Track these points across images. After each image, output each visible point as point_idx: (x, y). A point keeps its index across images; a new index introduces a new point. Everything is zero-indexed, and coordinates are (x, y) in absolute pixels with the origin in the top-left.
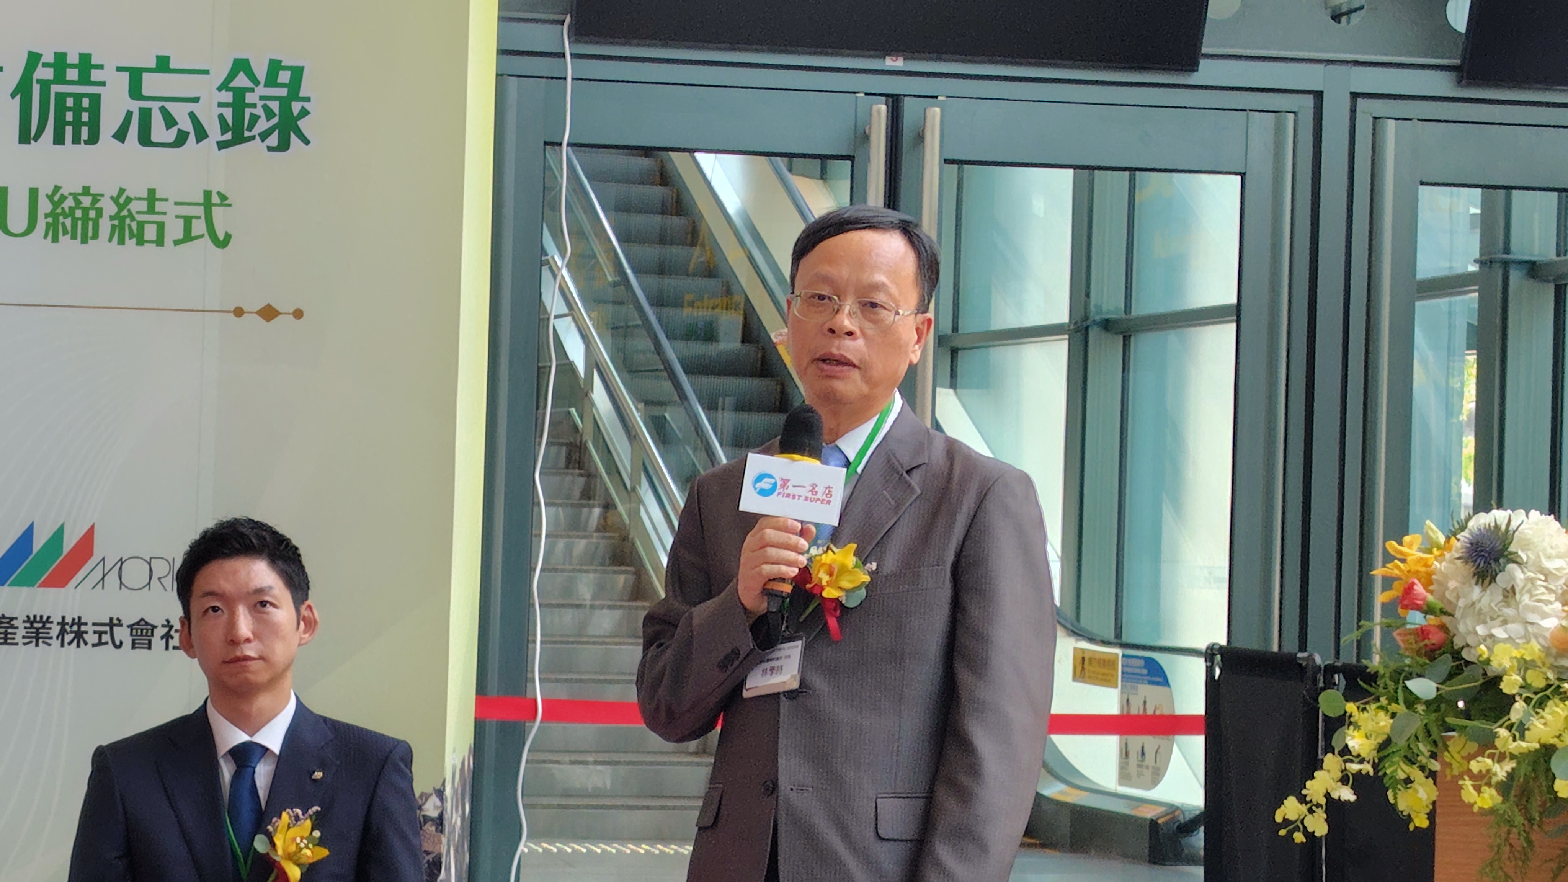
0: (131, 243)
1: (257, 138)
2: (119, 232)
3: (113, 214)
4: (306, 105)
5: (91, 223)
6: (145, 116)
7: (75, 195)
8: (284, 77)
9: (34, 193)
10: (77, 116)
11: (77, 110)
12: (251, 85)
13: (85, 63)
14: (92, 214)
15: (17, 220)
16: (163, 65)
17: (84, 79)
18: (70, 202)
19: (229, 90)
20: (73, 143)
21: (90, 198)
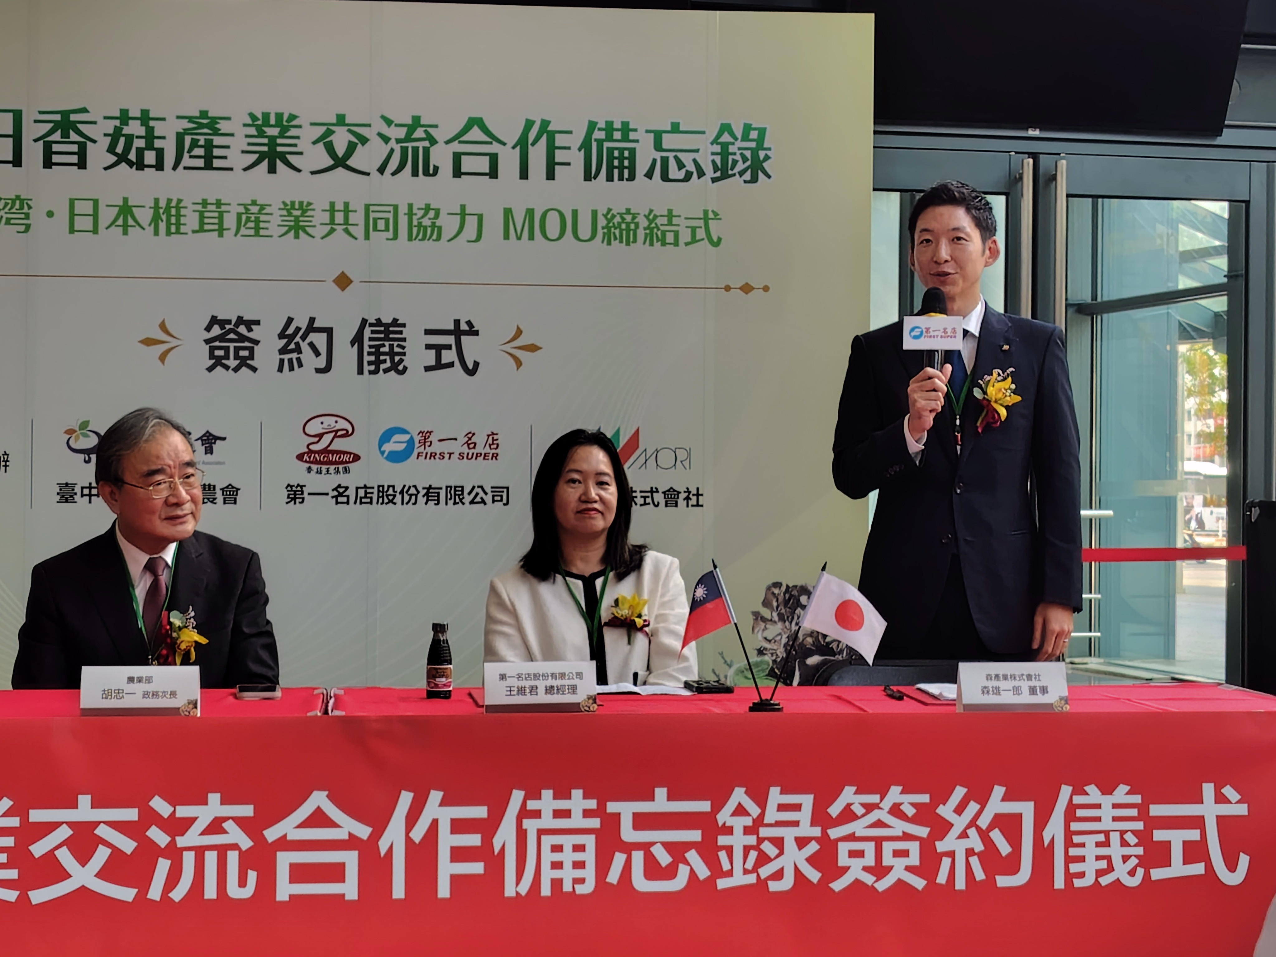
0: (657, 245)
1: (737, 175)
2: (650, 239)
3: (646, 226)
4: (769, 153)
5: (631, 232)
6: (665, 161)
7: (621, 215)
8: (754, 135)
9: (594, 213)
10: (621, 163)
11: (621, 158)
12: (732, 140)
13: (626, 129)
14: (632, 226)
15: (585, 231)
16: (675, 128)
17: (625, 139)
18: (618, 219)
19: (718, 144)
20: (619, 180)
21: (631, 217)
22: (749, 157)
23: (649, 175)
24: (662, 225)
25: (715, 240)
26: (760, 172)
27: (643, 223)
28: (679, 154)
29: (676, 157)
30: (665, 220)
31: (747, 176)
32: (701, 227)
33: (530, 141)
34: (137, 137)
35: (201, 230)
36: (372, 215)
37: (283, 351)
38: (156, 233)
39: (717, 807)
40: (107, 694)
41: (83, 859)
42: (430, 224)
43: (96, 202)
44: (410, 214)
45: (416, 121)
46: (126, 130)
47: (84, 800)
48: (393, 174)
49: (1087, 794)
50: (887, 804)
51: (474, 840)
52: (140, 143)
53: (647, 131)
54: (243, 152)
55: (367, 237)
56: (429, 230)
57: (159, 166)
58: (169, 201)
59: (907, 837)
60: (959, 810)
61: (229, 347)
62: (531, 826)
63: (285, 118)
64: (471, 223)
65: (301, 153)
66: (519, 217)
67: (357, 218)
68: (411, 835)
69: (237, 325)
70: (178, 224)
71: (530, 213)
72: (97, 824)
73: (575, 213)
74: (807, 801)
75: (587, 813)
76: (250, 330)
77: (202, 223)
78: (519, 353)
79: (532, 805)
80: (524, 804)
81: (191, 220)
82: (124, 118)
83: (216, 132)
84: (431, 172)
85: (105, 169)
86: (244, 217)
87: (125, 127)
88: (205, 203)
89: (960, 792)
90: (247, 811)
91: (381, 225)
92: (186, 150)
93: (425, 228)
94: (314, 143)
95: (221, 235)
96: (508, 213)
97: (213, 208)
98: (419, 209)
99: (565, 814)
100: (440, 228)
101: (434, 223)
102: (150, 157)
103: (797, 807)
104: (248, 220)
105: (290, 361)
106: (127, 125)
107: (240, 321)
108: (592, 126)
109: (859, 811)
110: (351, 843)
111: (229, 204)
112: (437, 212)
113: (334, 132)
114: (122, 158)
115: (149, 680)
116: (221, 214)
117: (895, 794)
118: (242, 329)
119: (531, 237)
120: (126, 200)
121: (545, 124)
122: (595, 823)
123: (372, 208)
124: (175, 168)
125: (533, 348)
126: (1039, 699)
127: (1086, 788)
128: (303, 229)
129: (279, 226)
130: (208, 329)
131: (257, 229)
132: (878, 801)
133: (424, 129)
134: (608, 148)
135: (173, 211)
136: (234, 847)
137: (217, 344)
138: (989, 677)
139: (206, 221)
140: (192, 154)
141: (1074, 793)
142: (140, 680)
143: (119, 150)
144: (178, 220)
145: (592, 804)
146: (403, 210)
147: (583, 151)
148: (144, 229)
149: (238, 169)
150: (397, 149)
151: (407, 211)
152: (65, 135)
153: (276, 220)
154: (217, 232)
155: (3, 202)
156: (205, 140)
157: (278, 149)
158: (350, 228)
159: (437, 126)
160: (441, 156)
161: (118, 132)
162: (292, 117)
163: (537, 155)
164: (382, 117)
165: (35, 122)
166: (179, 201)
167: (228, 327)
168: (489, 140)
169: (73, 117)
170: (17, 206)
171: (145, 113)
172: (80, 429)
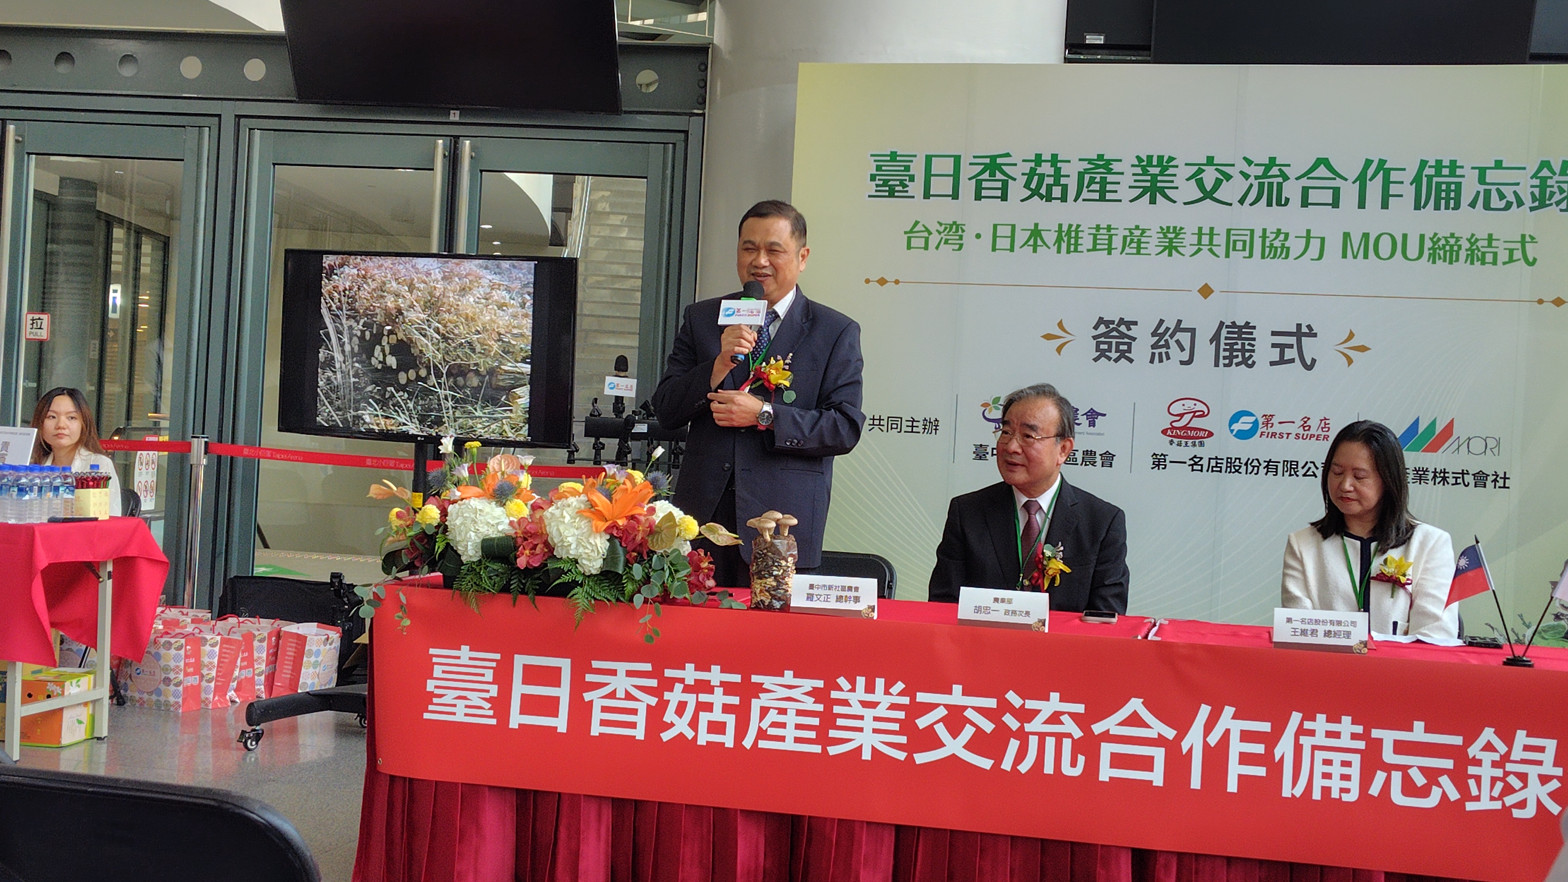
0: (1478, 263)
1: (1554, 205)
2: (1471, 258)
3: (1468, 248)
5: (1455, 253)
6: (1488, 193)
7: (1446, 238)
9: (1422, 237)
10: (1448, 195)
11: (1448, 191)
12: (1550, 175)
13: (1454, 166)
14: (1455, 248)
15: (1413, 252)
16: (1497, 166)
17: (1452, 174)
18: (1443, 242)
19: (1537, 178)
20: (1445, 209)
21: (1454, 239)
22: (1566, 189)
23: (1473, 205)
24: (1482, 247)
25: (1531, 260)
27: (1465, 245)
28: (1501, 187)
29: (1497, 189)
30: (1484, 243)
32: (1518, 249)
33: (1368, 178)
34: (1048, 176)
35: (1094, 249)
36: (1232, 238)
37: (1156, 346)
38: (1059, 252)
39: (1469, 742)
40: (978, 609)
41: (955, 734)
42: (1280, 245)
43: (1013, 227)
44: (1264, 237)
45: (1272, 160)
46: (1039, 171)
48: (1251, 205)
51: (1259, 748)
52: (1049, 181)
53: (1472, 168)
54: (1130, 187)
55: (1227, 255)
56: (1279, 250)
57: (1064, 198)
58: (1070, 226)
61: (1111, 342)
62: (1306, 742)
63: (1165, 160)
64: (1315, 244)
65: (1177, 188)
66: (1356, 239)
67: (1220, 240)
69: (1119, 325)
70: (1076, 244)
71: (1366, 236)
72: (965, 707)
73: (1405, 236)
75: (1354, 736)
76: (1129, 329)
77: (1095, 243)
78: (1350, 353)
79: (1308, 725)
80: (1301, 724)
81: (1086, 241)
82: (1038, 160)
83: (1110, 172)
84: (1283, 203)
85: (1022, 201)
86: (1129, 239)
87: (1038, 168)
88: (1098, 228)
90: (1080, 708)
91: (1239, 246)
92: (1085, 185)
93: (1276, 248)
94: (1188, 180)
95: (1109, 253)
97: (1105, 231)
98: (1271, 233)
99: (1336, 735)
100: (1288, 248)
101: (1283, 245)
102: (1057, 192)
104: (1132, 241)
105: (1160, 354)
106: (1040, 166)
107: (1122, 321)
108: (1423, 164)
111: (1117, 229)
112: (1287, 235)
113: (1204, 171)
114: (1035, 193)
115: (1009, 602)
116: (1111, 236)
118: (1123, 328)
119: (1366, 257)
120: (1036, 225)
121: (1382, 162)
122: (1361, 745)
123: (1232, 232)
124: (1075, 200)
125: (1362, 349)
128: (1176, 248)
129: (1156, 246)
130: (1096, 327)
131: (1139, 248)
133: (1279, 168)
134: (1436, 182)
135: (1073, 234)
136: (1069, 735)
137: (1102, 339)
139: (1098, 242)
140: (1090, 189)
142: (1003, 601)
143: (1033, 186)
144: (1076, 241)
145: (1359, 729)
146: (1258, 233)
147: (1414, 184)
148: (1049, 248)
149: (1126, 201)
150: (1256, 184)
151: (1261, 235)
152: (993, 174)
153: (1154, 241)
154: (1106, 251)
155: (943, 227)
156: (1101, 177)
157: (1159, 184)
158: (1214, 248)
159: (1289, 165)
160: (1292, 190)
161: (1032, 173)
162: (1171, 159)
163: (1374, 189)
164: (1245, 158)
165: (971, 164)
166: (1078, 226)
167: (1111, 326)
168: (1334, 176)
169: (999, 161)
170: (954, 230)
171: (1054, 156)
172: (993, 404)
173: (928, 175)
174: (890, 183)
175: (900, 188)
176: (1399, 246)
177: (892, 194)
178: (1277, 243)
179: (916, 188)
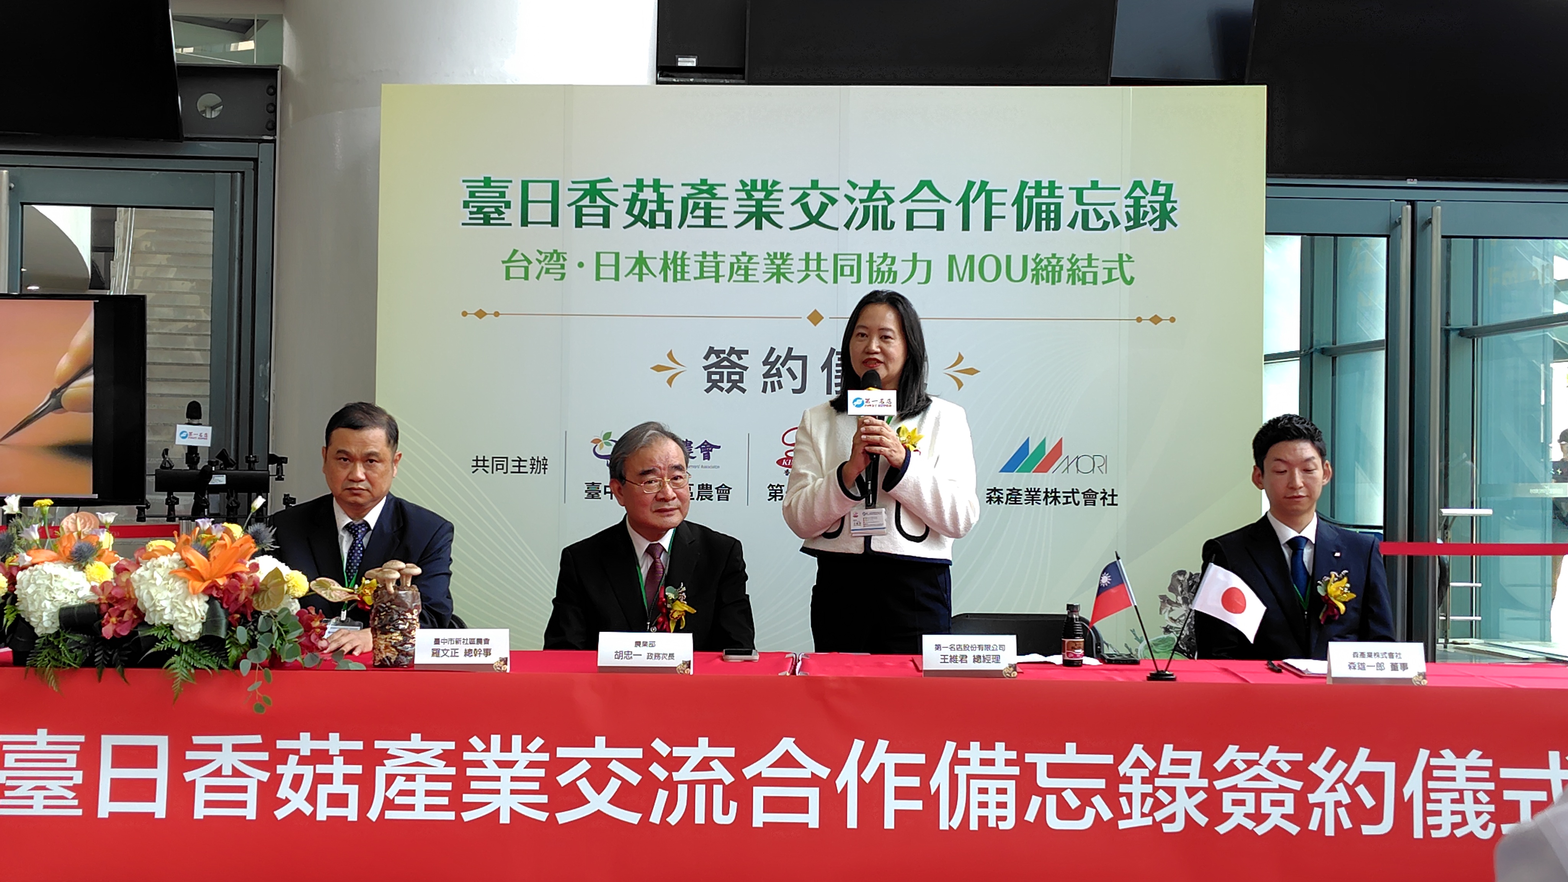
0: (1079, 284)
1: (1148, 224)
2: (1072, 278)
3: (1069, 268)
5: (1057, 273)
6: (1085, 213)
7: (1048, 258)
8: (1162, 190)
9: (1025, 258)
10: (1048, 215)
11: (1048, 211)
12: (1143, 195)
13: (1052, 186)
14: (1057, 268)
15: (1017, 273)
16: (1095, 185)
17: (1052, 195)
18: (1045, 262)
19: (1131, 198)
20: (1046, 230)
21: (1056, 260)
22: (1158, 209)
23: (1072, 225)
24: (1083, 267)
25: (1129, 279)
26: (1167, 222)
27: (1067, 265)
28: (1097, 207)
29: (1095, 210)
30: (1086, 263)
31: (1157, 225)
32: (1116, 269)
33: (971, 199)
34: (651, 201)
35: (702, 277)
36: (840, 263)
37: (765, 376)
38: (665, 280)
39: (1119, 760)
40: (619, 655)
41: (599, 789)
42: (887, 269)
43: (617, 255)
44: (871, 261)
45: (877, 183)
46: (641, 196)
47: (600, 741)
48: (857, 229)
49: (1443, 757)
50: (1265, 760)
51: (914, 782)
52: (653, 206)
53: (1070, 189)
54: (735, 212)
55: (835, 281)
56: (886, 274)
57: (668, 225)
58: (676, 253)
59: (1282, 789)
60: (1329, 768)
61: (723, 372)
62: (961, 771)
63: (770, 184)
64: (922, 268)
65: (783, 213)
66: (961, 262)
67: (828, 265)
68: (862, 776)
69: (730, 354)
70: (683, 272)
71: (971, 258)
72: (610, 760)
73: (1009, 258)
74: (1196, 757)
75: (1009, 763)
76: (740, 358)
77: (702, 271)
78: (960, 376)
79: (962, 754)
80: (956, 753)
81: (693, 269)
82: (640, 185)
83: (714, 197)
84: (889, 226)
85: (625, 228)
86: (736, 266)
87: (641, 194)
88: (704, 255)
89: (1329, 753)
90: (730, 752)
91: (847, 271)
92: (689, 211)
93: (884, 272)
94: (793, 204)
95: (717, 281)
96: (952, 258)
97: (711, 258)
98: (878, 257)
99: (991, 762)
100: (895, 273)
101: (890, 269)
102: (660, 218)
103: (1188, 762)
104: (739, 268)
105: (772, 383)
106: (642, 191)
107: (732, 351)
108: (1024, 185)
109: (1241, 766)
110: (813, 781)
111: (724, 256)
112: (893, 259)
113: (809, 195)
114: (638, 219)
115: (652, 645)
116: (717, 263)
117: (1272, 752)
118: (734, 358)
119: (971, 279)
120: (641, 253)
121: (984, 184)
122: (1015, 771)
123: (839, 257)
124: (680, 227)
125: (972, 371)
126: (1400, 674)
127: (1442, 752)
128: (784, 275)
129: (764, 273)
130: (707, 358)
131: (746, 275)
132: (1258, 758)
133: (883, 191)
134: (1036, 203)
135: (679, 262)
136: (720, 781)
137: (713, 370)
138: (1355, 655)
139: (705, 269)
140: (695, 214)
141: (1430, 756)
142: (645, 644)
143: (636, 212)
144: (683, 269)
145: (1013, 755)
146: (865, 258)
147: (1016, 206)
148: (655, 276)
149: (731, 227)
150: (861, 208)
151: (868, 259)
152: (593, 200)
153: (762, 268)
154: (714, 279)
155: (543, 255)
156: (705, 203)
157: (764, 209)
158: (821, 273)
159: (893, 188)
160: (898, 213)
161: (635, 197)
162: (775, 183)
163: (977, 210)
164: (849, 181)
165: (569, 190)
166: (684, 253)
167: (722, 356)
168: (937, 198)
169: (599, 186)
170: (555, 258)
171: (657, 182)
172: (604, 439)
173: (525, 202)
174: (486, 210)
175: (496, 216)
176: (1003, 267)
177: (487, 221)
178: (884, 268)
179: (513, 215)
